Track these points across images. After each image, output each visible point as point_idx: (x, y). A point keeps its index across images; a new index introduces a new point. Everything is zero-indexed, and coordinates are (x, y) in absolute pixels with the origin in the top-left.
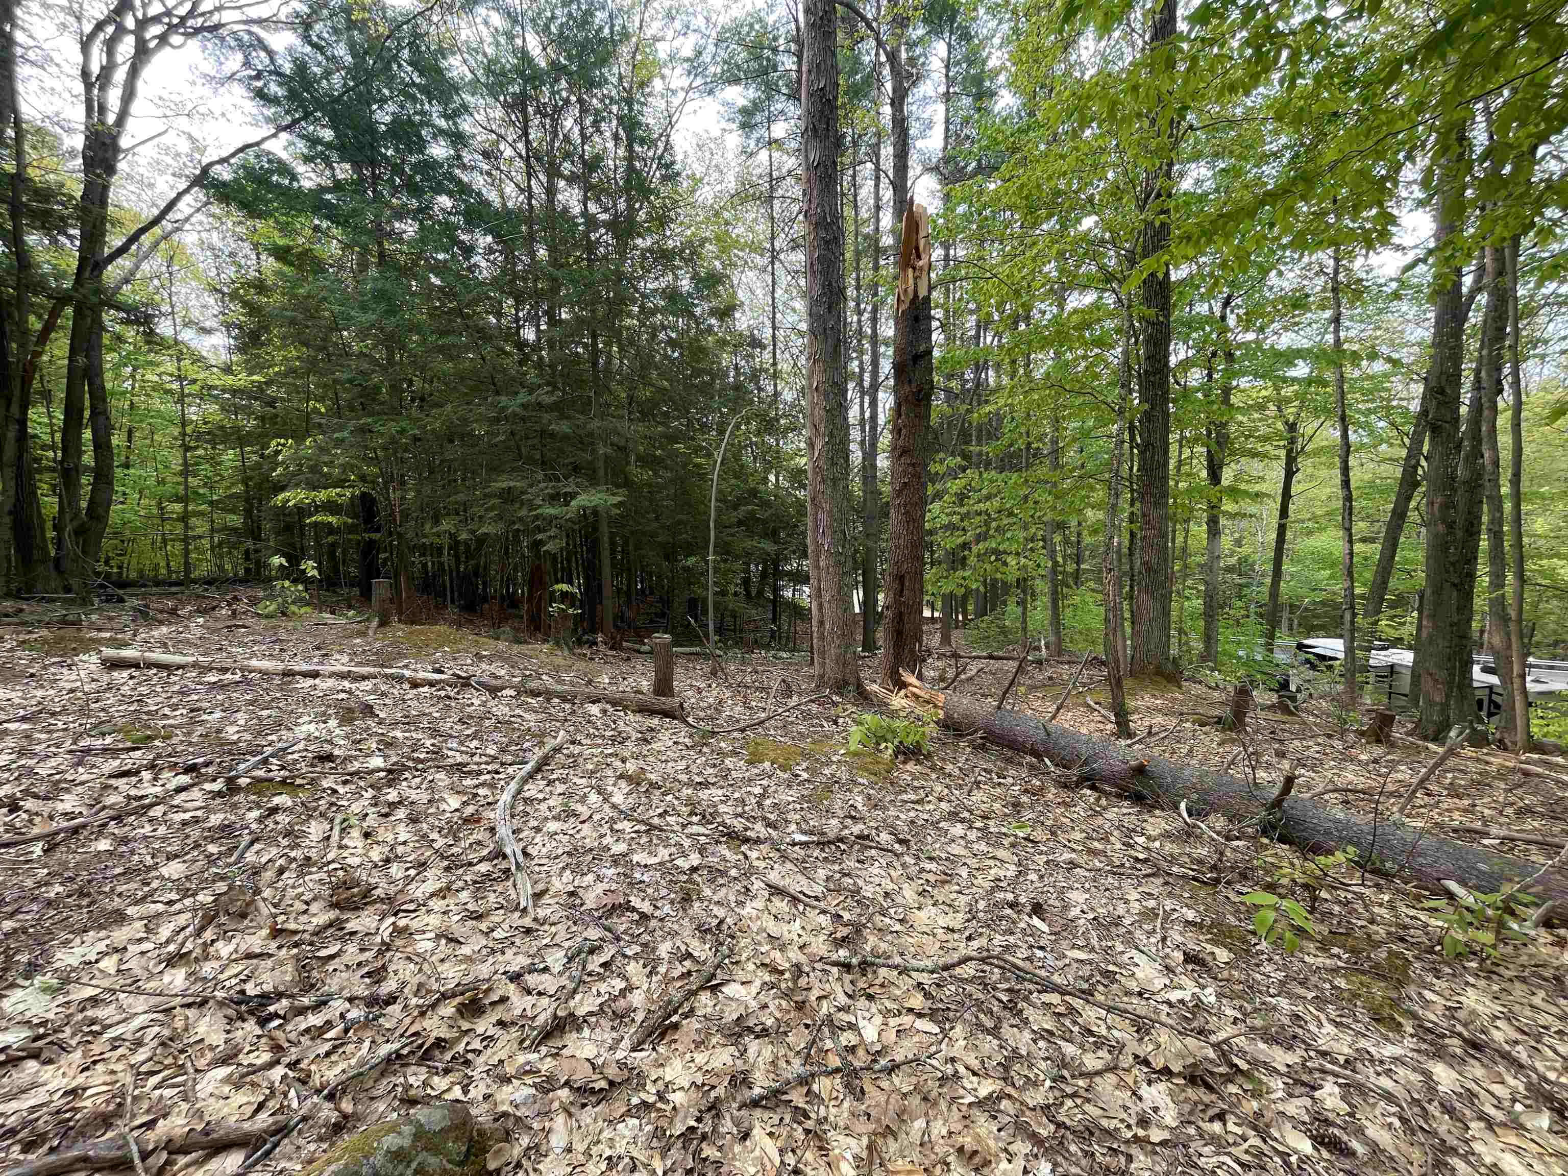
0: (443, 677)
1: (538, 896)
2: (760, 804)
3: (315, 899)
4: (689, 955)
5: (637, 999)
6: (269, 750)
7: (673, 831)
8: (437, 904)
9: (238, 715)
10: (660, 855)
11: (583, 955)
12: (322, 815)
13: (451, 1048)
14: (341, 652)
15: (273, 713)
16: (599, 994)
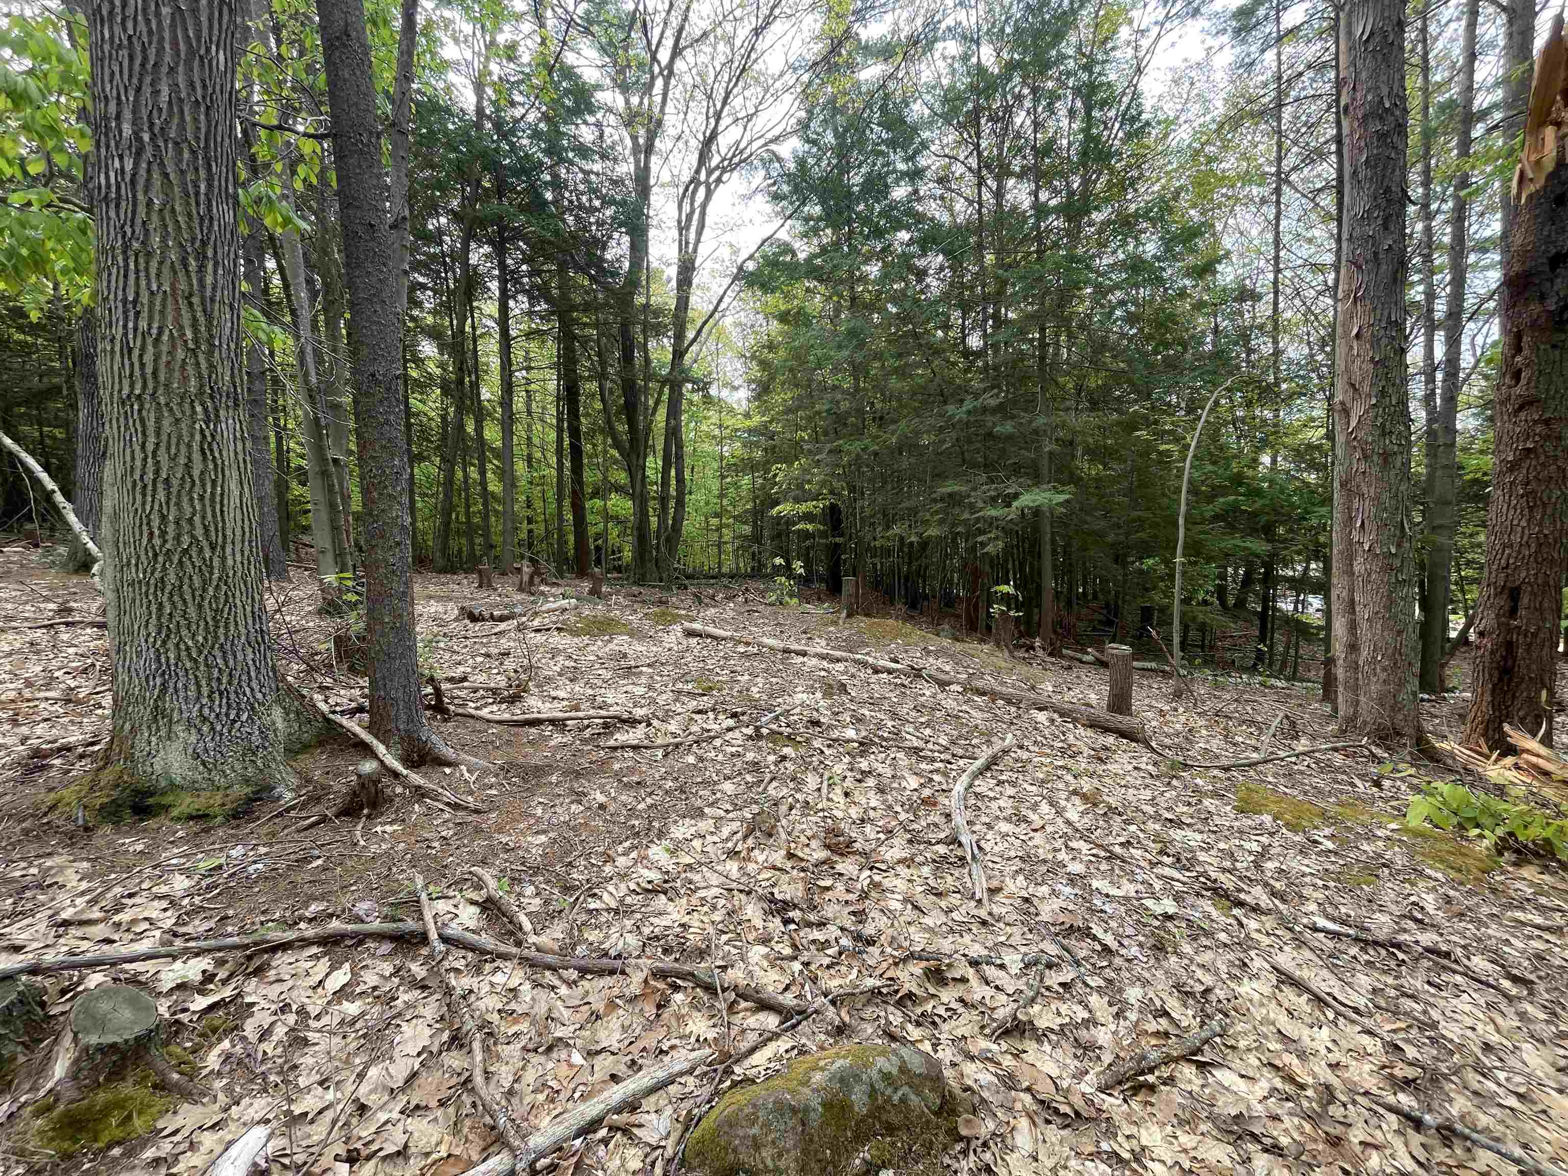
0: (899, 666)
1: (993, 891)
2: (1258, 866)
3: (813, 837)
4: (1166, 1014)
5: (1103, 1036)
6: (779, 710)
7: (1138, 866)
8: (901, 870)
9: (759, 679)
10: (1124, 888)
11: (1040, 967)
12: (815, 769)
13: (920, 1005)
14: (820, 637)
15: (779, 680)
16: (1059, 1014)
